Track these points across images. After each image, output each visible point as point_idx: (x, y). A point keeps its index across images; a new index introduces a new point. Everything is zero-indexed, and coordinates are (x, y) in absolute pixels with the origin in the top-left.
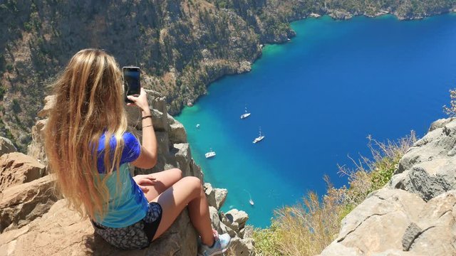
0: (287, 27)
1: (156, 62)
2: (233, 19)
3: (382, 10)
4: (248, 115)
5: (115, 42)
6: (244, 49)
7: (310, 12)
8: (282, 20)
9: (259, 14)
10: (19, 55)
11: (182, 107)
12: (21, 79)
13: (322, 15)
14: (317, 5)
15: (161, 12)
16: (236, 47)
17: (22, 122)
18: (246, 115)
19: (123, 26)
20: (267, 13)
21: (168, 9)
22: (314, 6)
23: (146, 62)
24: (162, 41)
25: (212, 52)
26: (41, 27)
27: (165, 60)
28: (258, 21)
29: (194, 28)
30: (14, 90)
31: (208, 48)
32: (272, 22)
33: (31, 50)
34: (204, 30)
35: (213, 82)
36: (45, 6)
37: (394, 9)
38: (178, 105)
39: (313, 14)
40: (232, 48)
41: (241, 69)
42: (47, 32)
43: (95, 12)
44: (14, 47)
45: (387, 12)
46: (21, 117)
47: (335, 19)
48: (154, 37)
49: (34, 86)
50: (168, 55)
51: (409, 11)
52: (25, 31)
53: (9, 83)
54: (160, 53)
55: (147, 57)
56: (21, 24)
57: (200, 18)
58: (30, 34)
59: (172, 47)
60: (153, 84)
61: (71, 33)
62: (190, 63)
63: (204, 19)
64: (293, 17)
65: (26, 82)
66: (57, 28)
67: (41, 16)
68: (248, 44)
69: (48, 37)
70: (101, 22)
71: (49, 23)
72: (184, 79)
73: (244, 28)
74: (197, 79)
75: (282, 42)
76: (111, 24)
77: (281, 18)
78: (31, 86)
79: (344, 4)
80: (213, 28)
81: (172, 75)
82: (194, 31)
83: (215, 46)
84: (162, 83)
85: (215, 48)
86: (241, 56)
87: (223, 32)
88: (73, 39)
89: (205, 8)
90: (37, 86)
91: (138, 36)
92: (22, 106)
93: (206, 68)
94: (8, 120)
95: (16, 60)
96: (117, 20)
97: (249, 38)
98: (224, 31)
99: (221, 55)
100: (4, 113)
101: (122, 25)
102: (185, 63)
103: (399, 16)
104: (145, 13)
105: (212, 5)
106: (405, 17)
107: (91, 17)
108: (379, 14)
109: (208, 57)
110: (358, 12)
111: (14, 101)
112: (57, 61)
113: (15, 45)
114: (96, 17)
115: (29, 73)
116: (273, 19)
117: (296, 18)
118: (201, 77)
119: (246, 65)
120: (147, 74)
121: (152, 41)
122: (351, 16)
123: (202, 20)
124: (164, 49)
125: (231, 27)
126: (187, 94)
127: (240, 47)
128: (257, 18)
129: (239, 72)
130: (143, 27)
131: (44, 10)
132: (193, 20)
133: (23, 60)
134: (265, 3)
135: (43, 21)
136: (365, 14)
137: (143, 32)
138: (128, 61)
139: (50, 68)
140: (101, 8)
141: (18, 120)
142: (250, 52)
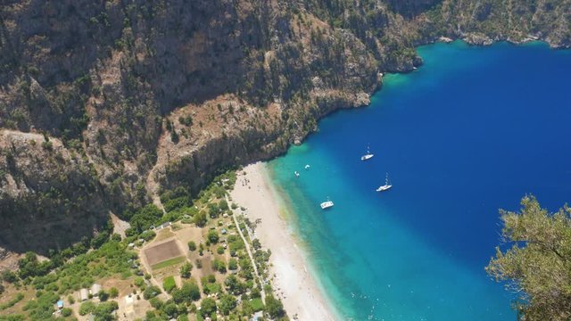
0: (412, 53)
1: (260, 90)
2: (351, 41)
3: (530, 36)
4: (371, 156)
5: (214, 65)
6: (363, 78)
7: (439, 35)
8: (406, 44)
9: (379, 36)
10: (108, 78)
11: (288, 146)
12: (107, 106)
13: (454, 40)
14: (448, 27)
15: (267, 32)
16: (354, 76)
17: (107, 155)
18: (368, 157)
19: (226, 47)
20: (389, 35)
21: (276, 27)
22: (444, 28)
23: (249, 90)
24: (267, 66)
25: (324, 81)
26: (134, 45)
27: (270, 88)
28: (379, 44)
29: (305, 50)
30: (99, 118)
31: (320, 76)
32: (394, 47)
33: (122, 73)
34: (316, 53)
35: (323, 117)
36: (140, 21)
37: (545, 35)
38: (285, 143)
39: (443, 38)
40: (348, 76)
41: (358, 103)
42: (140, 51)
43: (194, 29)
44: (103, 68)
45: (536, 38)
46: (106, 150)
47: (471, 45)
48: (259, 60)
49: (122, 114)
50: (273, 83)
51: (566, 38)
52: (115, 48)
53: (94, 109)
54: (264, 80)
55: (250, 84)
56: (112, 41)
57: (313, 39)
58: (121, 53)
59: (280, 74)
60: (256, 116)
61: (166, 53)
62: (298, 92)
63: (316, 40)
64: (418, 41)
65: (113, 108)
66: (152, 46)
67: (135, 32)
68: (367, 72)
69: (141, 57)
70: (201, 41)
71: (144, 41)
72: (291, 112)
73: (363, 53)
74: (307, 112)
75: (406, 71)
76: (211, 43)
77: (405, 42)
78: (120, 114)
79: (482, 27)
80: (326, 52)
81: (277, 107)
82: (305, 54)
83: (329, 73)
84: (267, 115)
85: (328, 76)
86: (358, 87)
87: (338, 56)
88: (168, 59)
89: (318, 28)
90: (125, 113)
91: (241, 58)
92: (107, 137)
93: (317, 99)
94: (91, 153)
95: (104, 82)
96: (219, 39)
97: (368, 65)
98: (340, 56)
99: (335, 85)
100: (88, 145)
101: (224, 45)
102: (293, 92)
103: (552, 42)
104: (251, 31)
105: (325, 24)
106: (559, 44)
107: (189, 34)
108: (526, 40)
109: (319, 86)
110: (499, 36)
111: (100, 131)
112: (149, 86)
113: (103, 65)
114: (195, 34)
115: (117, 99)
116: (396, 42)
117: (422, 43)
118: (311, 110)
119: (363, 98)
120: (249, 104)
121: (256, 64)
122: (491, 42)
123: (314, 43)
124: (269, 75)
125: (348, 51)
126: (293, 130)
127: (357, 75)
128: (377, 41)
129: (355, 106)
130: (247, 48)
131: (138, 24)
132: (304, 41)
133: (112, 83)
134: (387, 23)
135: (136, 38)
136: (508, 39)
137: (247, 54)
138: (227, 87)
139: (141, 94)
140: (201, 24)
141: (103, 153)
142: (370, 83)
